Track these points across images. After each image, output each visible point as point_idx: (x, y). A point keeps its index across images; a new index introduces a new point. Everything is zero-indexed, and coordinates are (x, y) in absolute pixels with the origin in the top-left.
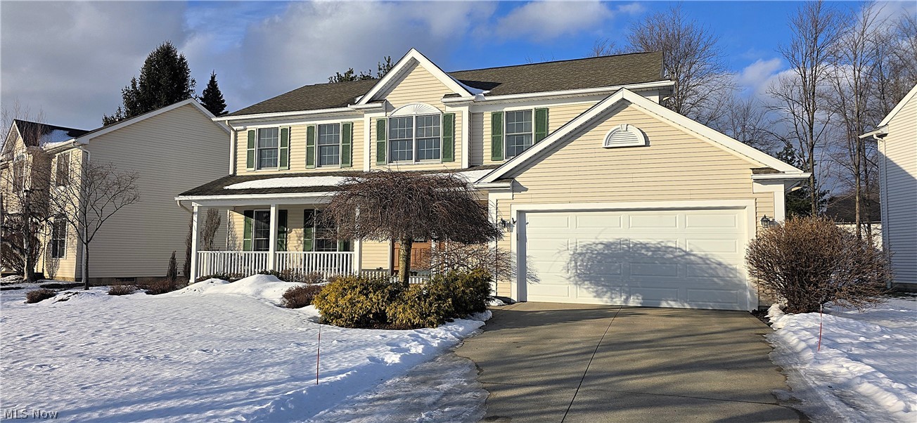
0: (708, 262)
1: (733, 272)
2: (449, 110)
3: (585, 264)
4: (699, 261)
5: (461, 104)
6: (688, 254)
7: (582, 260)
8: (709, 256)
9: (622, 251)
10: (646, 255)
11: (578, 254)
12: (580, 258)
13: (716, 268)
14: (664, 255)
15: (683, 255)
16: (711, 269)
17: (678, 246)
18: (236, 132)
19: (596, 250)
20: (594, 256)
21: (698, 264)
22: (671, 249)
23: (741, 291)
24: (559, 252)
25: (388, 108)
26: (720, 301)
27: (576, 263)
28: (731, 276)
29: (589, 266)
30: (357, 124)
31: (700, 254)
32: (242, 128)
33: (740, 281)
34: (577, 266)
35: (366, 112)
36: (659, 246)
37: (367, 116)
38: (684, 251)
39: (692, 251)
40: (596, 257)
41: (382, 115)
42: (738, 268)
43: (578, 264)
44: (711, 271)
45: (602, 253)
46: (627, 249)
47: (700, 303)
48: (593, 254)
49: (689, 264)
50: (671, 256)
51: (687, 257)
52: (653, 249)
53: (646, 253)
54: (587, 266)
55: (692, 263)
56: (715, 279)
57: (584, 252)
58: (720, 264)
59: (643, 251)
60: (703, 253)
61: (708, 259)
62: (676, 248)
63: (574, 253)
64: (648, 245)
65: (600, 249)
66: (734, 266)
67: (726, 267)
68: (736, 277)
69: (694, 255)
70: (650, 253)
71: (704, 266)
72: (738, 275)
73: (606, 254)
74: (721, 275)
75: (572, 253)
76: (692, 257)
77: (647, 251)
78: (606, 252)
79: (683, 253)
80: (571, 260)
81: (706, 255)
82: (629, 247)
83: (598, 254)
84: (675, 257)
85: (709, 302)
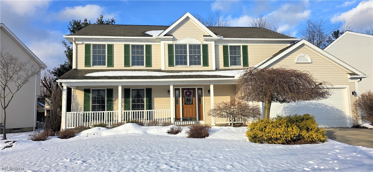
0: (333, 109)
1: (342, 112)
2: (205, 43)
3: (289, 111)
4: (331, 109)
5: (212, 40)
6: (326, 106)
7: (288, 110)
8: (334, 107)
9: (303, 106)
10: (312, 107)
11: (286, 107)
12: (287, 109)
13: (336, 111)
14: (318, 107)
15: (325, 107)
16: (335, 111)
17: (323, 103)
18: (77, 45)
19: (293, 106)
20: (292, 108)
21: (330, 110)
22: (320, 104)
23: (345, 120)
24: (278, 107)
25: (174, 39)
26: (338, 124)
27: (285, 111)
28: (341, 114)
29: (291, 112)
30: (154, 46)
31: (331, 106)
32: (81, 42)
33: (344, 116)
34: (286, 112)
35: (162, 40)
36: (316, 103)
37: (162, 43)
38: (325, 105)
39: (328, 105)
40: (293, 109)
41: (171, 42)
42: (344, 111)
43: (286, 111)
44: (334, 112)
45: (295, 107)
46: (304, 105)
47: (332, 125)
48: (292, 107)
49: (327, 110)
50: (321, 107)
51: (326, 107)
52: (314, 105)
53: (312, 106)
54: (290, 112)
55: (328, 110)
56: (336, 116)
57: (288, 106)
58: (337, 110)
59: (311, 106)
60: (332, 106)
61: (333, 108)
62: (323, 104)
63: (284, 107)
64: (312, 103)
65: (294, 105)
66: (342, 110)
67: (340, 111)
68: (343, 114)
69: (329, 107)
70: (313, 106)
71: (332, 111)
72: (344, 114)
73: (297, 107)
74: (338, 114)
75: (283, 107)
76: (328, 107)
77: (312, 105)
78: (297, 106)
79: (325, 106)
80: (283, 110)
81: (333, 106)
82: (306, 104)
83: (294, 107)
84: (322, 107)
85: (335, 124)
